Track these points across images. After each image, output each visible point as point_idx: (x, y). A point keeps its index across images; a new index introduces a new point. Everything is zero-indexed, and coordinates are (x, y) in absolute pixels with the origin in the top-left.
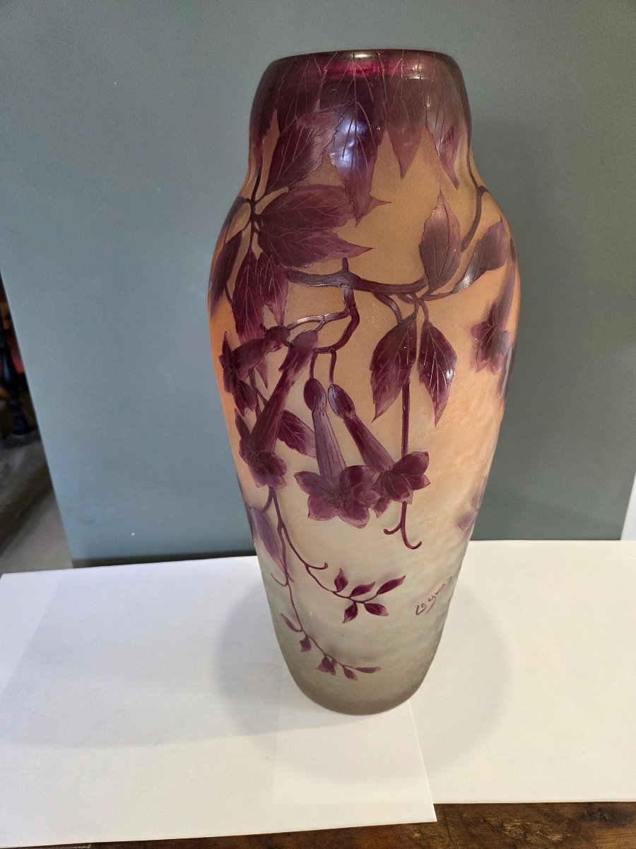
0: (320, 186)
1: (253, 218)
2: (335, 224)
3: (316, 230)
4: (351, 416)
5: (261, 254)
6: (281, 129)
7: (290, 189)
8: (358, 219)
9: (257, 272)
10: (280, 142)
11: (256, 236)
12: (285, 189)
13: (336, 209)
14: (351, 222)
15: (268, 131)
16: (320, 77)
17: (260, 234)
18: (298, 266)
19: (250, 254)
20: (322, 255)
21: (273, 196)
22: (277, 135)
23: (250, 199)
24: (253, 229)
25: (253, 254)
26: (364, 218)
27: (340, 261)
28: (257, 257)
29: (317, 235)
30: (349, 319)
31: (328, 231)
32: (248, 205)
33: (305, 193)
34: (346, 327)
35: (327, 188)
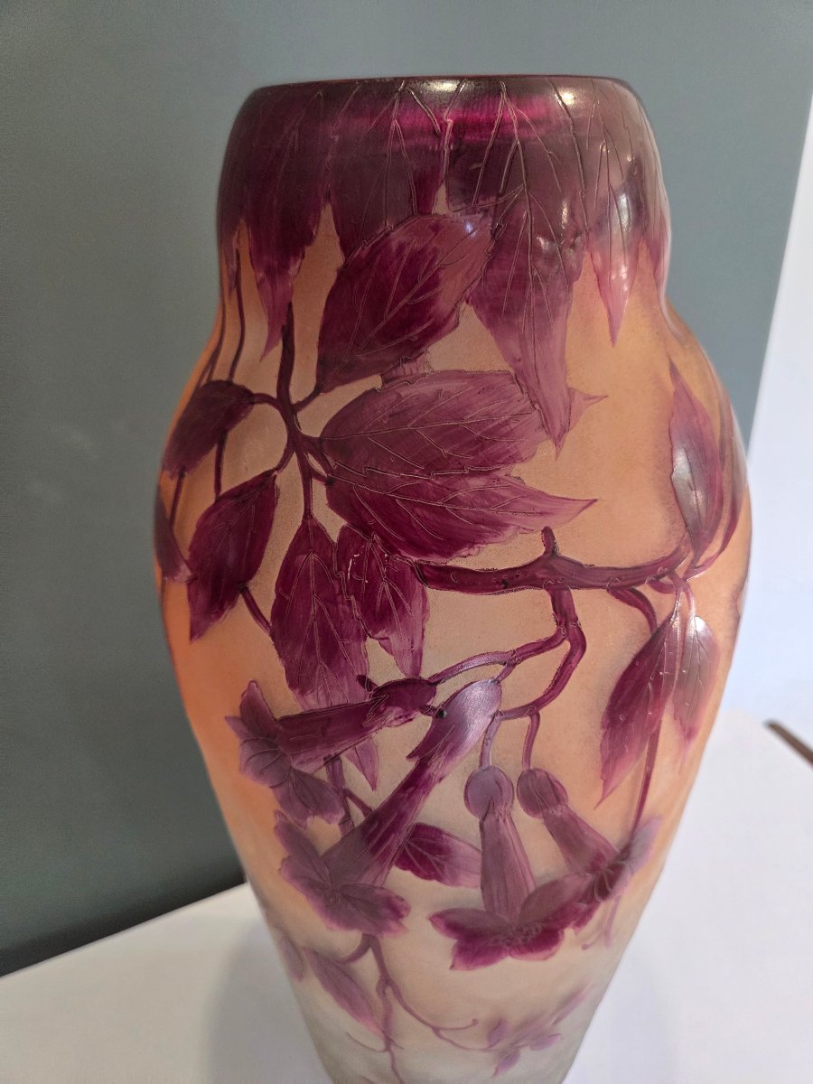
0: (459, 375)
1: (297, 443)
2: (513, 459)
3: (473, 474)
4: (558, 812)
5: (343, 530)
6: (346, 247)
7: (385, 381)
8: (558, 441)
9: (340, 569)
10: (345, 276)
11: (319, 490)
12: (375, 382)
13: (506, 423)
14: (546, 449)
15: (308, 250)
16: (438, 136)
17: (329, 483)
18: (449, 555)
19: (310, 532)
20: (497, 526)
21: (344, 395)
22: (336, 258)
23: (274, 394)
24: (308, 474)
25: (320, 532)
26: (569, 437)
27: (538, 536)
28: (334, 537)
29: (477, 483)
30: (566, 646)
31: (501, 474)
32: (274, 414)
33: (426, 389)
34: (559, 663)
35: (474, 377)
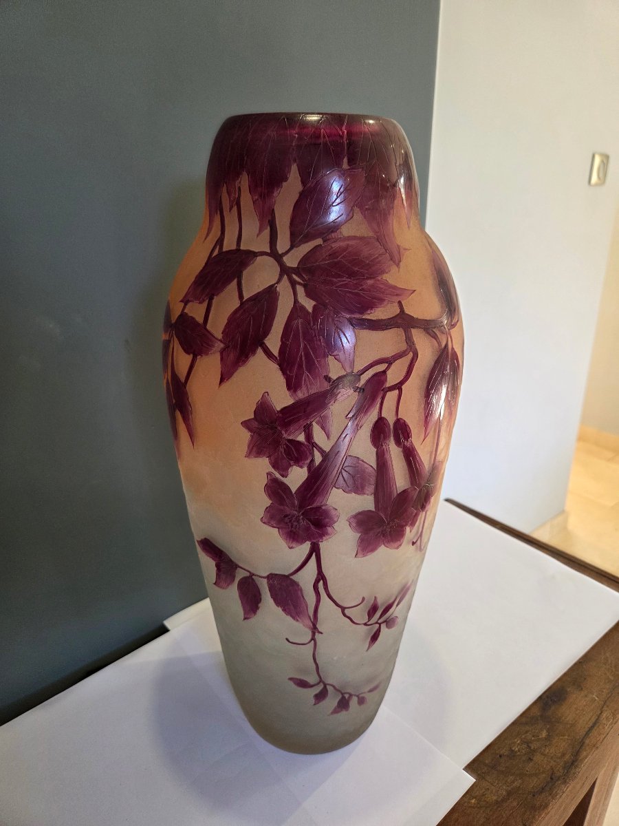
0: (354, 238)
1: (284, 270)
2: (383, 272)
3: (368, 278)
4: (407, 444)
5: (315, 307)
6: (304, 183)
7: (324, 241)
8: (398, 265)
9: (314, 325)
10: (303, 196)
11: (300, 290)
12: (319, 241)
13: (377, 258)
14: (394, 269)
15: (284, 184)
16: (342, 137)
17: (305, 286)
18: (362, 313)
19: (297, 309)
20: (381, 300)
21: (305, 248)
22: (300, 188)
23: (269, 251)
24: (293, 284)
25: (303, 308)
26: (401, 264)
27: (396, 304)
28: (310, 310)
29: (370, 282)
30: (411, 355)
31: (379, 278)
32: (270, 261)
33: (343, 244)
34: (408, 363)
35: (361, 238)
